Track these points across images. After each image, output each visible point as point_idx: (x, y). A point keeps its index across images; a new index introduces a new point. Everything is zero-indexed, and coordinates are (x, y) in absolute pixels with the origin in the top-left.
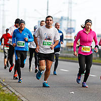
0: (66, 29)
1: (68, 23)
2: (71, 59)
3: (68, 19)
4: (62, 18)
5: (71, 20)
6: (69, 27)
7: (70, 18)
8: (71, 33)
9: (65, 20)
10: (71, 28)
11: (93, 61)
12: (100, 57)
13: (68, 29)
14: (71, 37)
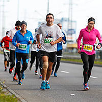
0: (67, 30)
1: (68, 25)
2: (72, 61)
3: (69, 20)
4: (62, 19)
5: (72, 21)
6: (70, 28)
7: (70, 19)
8: (71, 35)
9: (66, 21)
10: (71, 29)
11: (95, 62)
12: (101, 58)
13: (69, 30)
14: (71, 38)
